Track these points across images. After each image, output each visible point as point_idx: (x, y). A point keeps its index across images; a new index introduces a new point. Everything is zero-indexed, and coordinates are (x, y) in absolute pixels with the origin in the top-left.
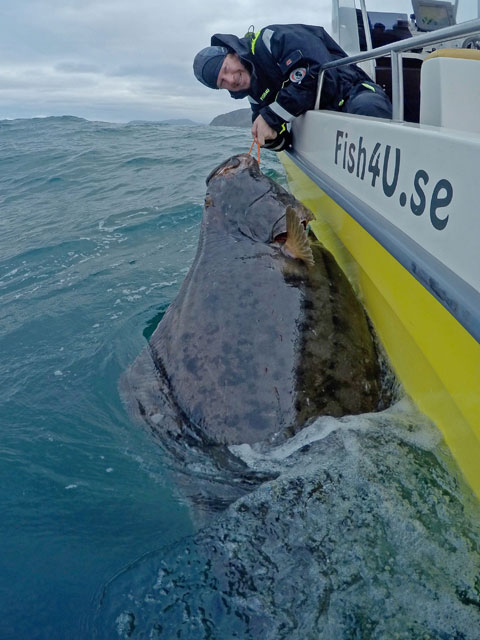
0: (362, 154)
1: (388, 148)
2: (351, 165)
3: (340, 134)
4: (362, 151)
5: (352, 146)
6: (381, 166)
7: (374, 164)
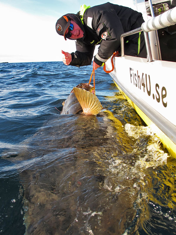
0: (139, 78)
1: (146, 75)
2: (136, 84)
3: (131, 69)
4: (139, 77)
5: (135, 75)
6: (145, 83)
7: (143, 83)
